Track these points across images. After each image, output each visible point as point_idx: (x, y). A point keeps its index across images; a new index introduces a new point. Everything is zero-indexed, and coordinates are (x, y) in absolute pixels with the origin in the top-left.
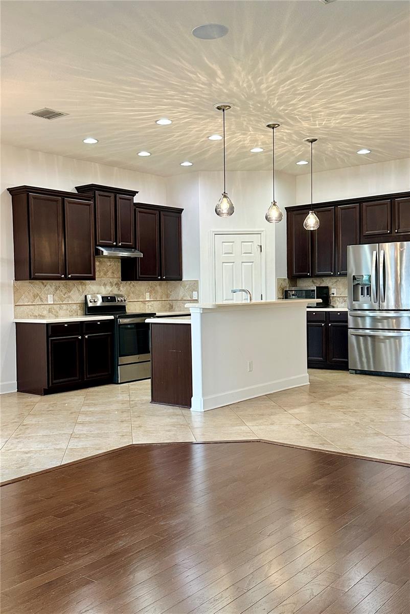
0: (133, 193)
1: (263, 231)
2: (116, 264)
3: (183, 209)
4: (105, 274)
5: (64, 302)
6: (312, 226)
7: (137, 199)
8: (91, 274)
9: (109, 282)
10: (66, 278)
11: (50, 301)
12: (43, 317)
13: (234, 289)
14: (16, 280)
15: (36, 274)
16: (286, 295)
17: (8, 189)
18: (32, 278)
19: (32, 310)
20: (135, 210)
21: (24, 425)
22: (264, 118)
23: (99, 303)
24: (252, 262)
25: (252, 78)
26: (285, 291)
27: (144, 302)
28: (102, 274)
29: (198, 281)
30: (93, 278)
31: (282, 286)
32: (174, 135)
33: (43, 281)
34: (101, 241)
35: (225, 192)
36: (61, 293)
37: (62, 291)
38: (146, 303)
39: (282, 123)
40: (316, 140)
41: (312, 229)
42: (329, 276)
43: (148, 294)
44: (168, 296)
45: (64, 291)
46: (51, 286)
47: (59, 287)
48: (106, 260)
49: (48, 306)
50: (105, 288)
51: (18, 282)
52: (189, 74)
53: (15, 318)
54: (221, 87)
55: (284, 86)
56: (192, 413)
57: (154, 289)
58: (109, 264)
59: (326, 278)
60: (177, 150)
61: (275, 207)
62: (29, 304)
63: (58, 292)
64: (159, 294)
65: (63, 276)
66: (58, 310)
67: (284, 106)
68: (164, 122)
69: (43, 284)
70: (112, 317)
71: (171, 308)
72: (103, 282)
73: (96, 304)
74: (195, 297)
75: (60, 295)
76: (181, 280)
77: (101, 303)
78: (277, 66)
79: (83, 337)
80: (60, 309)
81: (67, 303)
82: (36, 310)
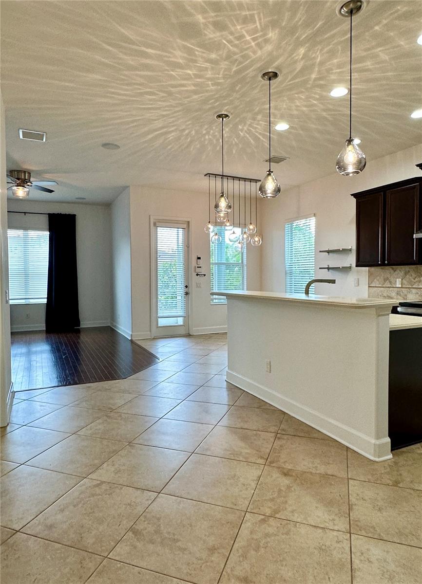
5: (414, 286)
8: (413, 258)
11: (398, 285)
12: (391, 298)
19: (382, 291)
36: (410, 278)
45: (414, 275)
46: (400, 271)
47: (409, 271)
62: (380, 286)
63: (408, 276)
66: (406, 293)
69: (393, 269)
80: (409, 292)
81: (417, 287)
82: (385, 292)
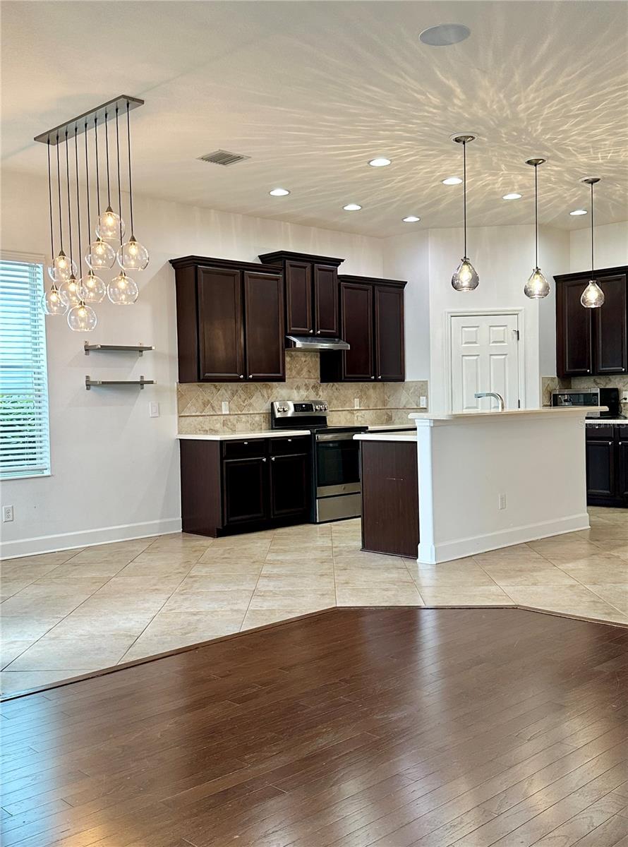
0: (338, 262)
1: (520, 311)
2: (314, 359)
3: (406, 282)
4: (299, 373)
5: (243, 412)
6: (594, 301)
7: (342, 270)
8: (279, 373)
9: (304, 384)
10: (246, 380)
11: (225, 411)
12: (215, 432)
13: (480, 392)
14: (180, 382)
15: (207, 375)
16: (555, 401)
17: (171, 261)
18: (201, 379)
19: (201, 422)
20: (339, 285)
21: (191, 577)
22: (523, 152)
23: (290, 413)
24: (506, 355)
25: (504, 96)
26: (554, 395)
27: (351, 411)
28: (294, 373)
29: (427, 381)
30: (282, 379)
31: (549, 389)
32: (393, 180)
33: (217, 384)
34: (292, 329)
35: (465, 257)
36: (240, 400)
37: (240, 397)
38: (355, 412)
39: (548, 158)
40: (597, 180)
41: (593, 306)
42: (620, 373)
43: (357, 401)
44: (384, 403)
45: (243, 397)
46: (226, 390)
47: (237, 391)
48: (299, 354)
49: (222, 417)
50: (298, 392)
51: (185, 386)
52: (416, 95)
53: (179, 433)
54: (460, 111)
55: (551, 107)
56: (419, 565)
57: (365, 394)
58: (303, 359)
59: (614, 376)
60: (399, 200)
61: (537, 276)
62: (197, 414)
63: (235, 397)
64: (373, 400)
65: (242, 376)
66: (235, 422)
67: (551, 133)
68: (380, 162)
69: (216, 387)
70: (307, 432)
71: (389, 420)
72: (296, 384)
73: (287, 414)
74: (423, 405)
75: (238, 402)
76: (404, 381)
77: (293, 413)
78: (539, 79)
79: (269, 459)
80: (238, 421)
81: (247, 412)
82: (206, 423)
